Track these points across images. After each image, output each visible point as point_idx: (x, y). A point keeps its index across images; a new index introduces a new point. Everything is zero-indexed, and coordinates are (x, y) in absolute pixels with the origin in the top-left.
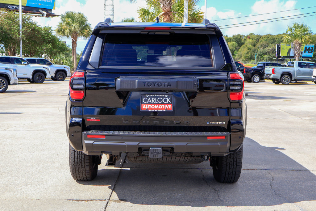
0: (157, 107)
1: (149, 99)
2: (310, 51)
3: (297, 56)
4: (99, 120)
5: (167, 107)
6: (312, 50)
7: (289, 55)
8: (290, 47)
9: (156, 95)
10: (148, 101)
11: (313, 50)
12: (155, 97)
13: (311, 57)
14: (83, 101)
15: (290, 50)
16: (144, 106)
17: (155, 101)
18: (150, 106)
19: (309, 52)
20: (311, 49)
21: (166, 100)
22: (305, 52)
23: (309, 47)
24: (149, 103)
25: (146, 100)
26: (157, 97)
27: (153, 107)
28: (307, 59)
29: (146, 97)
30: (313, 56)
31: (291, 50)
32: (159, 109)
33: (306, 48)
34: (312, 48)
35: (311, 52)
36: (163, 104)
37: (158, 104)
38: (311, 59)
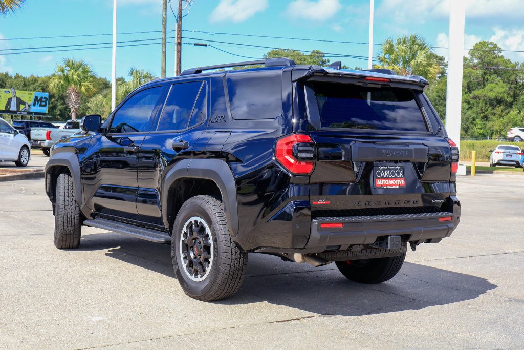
0: (390, 182)
1: (382, 172)
2: (43, 104)
3: (73, 111)
4: (329, 202)
5: (400, 183)
6: (45, 102)
7: (9, 108)
8: (10, 95)
9: (389, 167)
10: (382, 175)
11: (47, 102)
12: (387, 169)
13: (44, 114)
14: (310, 176)
15: (10, 100)
16: (378, 181)
17: (388, 174)
18: (384, 181)
19: (41, 105)
20: (44, 100)
21: (398, 173)
22: (34, 105)
23: (42, 98)
24: (383, 178)
25: (379, 174)
26: (390, 170)
27: (387, 182)
28: (38, 116)
29: (379, 169)
30: (47, 112)
31: (12, 100)
32: (393, 185)
33: (36, 98)
34: (45, 98)
35: (45, 105)
36: (396, 178)
37: (391, 178)
38: (44, 117)
